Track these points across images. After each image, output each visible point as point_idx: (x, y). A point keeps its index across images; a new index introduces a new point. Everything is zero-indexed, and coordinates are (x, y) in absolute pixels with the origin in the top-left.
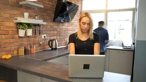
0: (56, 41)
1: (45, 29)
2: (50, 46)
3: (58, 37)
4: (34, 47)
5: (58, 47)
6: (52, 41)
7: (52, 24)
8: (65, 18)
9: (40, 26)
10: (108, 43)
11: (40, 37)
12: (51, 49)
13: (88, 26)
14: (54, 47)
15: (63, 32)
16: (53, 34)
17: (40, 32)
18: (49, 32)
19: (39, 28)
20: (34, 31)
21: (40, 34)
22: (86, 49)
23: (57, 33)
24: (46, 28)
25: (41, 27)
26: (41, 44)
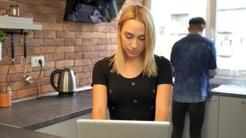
0: (72, 72)
1: (42, 40)
2: (56, 85)
3: (78, 62)
4: (7, 92)
5: (75, 90)
6: (60, 72)
7: (60, 27)
8: (100, 7)
9: (25, 34)
10: (213, 77)
11: (28, 62)
12: (57, 93)
13: (141, 43)
14: (65, 89)
15: (93, 48)
16: (65, 53)
17: (27, 48)
18: (51, 49)
19: (22, 40)
20: (10, 49)
21: (25, 56)
22: (135, 101)
23: (75, 52)
24: (44, 39)
25: (31, 36)
26: (27, 83)
